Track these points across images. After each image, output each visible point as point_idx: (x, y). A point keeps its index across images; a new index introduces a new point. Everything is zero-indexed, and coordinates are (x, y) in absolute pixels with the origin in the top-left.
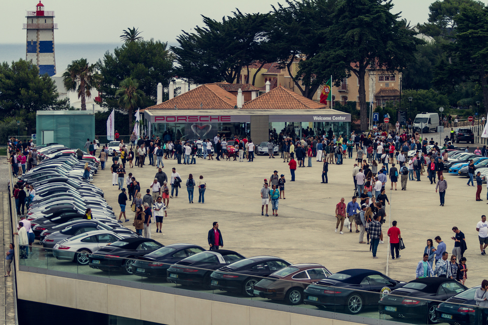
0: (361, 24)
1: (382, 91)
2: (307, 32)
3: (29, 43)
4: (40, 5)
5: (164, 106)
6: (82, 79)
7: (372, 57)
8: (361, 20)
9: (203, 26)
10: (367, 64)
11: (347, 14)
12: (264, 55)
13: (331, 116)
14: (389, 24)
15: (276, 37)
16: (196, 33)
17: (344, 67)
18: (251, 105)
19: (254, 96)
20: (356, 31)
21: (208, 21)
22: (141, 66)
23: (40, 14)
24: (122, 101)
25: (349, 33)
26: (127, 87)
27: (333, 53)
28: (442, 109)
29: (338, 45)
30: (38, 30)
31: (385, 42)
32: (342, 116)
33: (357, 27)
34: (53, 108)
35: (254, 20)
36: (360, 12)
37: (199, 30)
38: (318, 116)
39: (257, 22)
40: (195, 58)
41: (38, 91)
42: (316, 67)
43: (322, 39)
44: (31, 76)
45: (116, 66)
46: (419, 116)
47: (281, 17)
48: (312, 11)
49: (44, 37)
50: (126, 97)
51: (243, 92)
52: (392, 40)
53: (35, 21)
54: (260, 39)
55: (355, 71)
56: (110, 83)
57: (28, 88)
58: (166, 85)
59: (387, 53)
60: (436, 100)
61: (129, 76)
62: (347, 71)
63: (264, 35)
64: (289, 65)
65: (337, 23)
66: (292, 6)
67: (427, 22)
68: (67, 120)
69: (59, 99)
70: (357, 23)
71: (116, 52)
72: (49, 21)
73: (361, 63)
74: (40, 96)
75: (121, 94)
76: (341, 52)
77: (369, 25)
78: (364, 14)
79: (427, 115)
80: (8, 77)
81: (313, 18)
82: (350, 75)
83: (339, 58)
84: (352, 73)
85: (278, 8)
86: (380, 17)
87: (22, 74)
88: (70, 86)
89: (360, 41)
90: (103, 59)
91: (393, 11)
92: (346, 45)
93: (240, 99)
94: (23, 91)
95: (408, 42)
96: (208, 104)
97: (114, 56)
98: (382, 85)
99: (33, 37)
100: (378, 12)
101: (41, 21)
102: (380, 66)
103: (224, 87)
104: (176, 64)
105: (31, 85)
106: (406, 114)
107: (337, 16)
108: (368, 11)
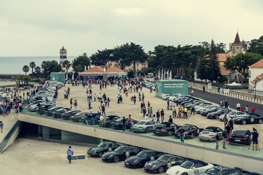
0: (134, 52)
1: (143, 68)
2: (122, 54)
3: (60, 56)
4: (63, 47)
5: (86, 71)
6: (67, 65)
7: (137, 60)
8: (134, 51)
9: (98, 52)
10: (136, 61)
11: (131, 49)
12: (112, 59)
13: (123, 74)
14: (141, 52)
15: (115, 55)
16: (96, 54)
17: (130, 62)
18: (107, 71)
19: (108, 69)
20: (133, 53)
21: (99, 51)
22: (82, 62)
23: (63, 49)
24: (78, 70)
25: (131, 54)
26: (79, 67)
27: (127, 59)
28: (155, 72)
29: (129, 57)
30: (63, 53)
31: (140, 56)
32: (125, 74)
33: (133, 52)
34: (62, 72)
35: (110, 51)
36: (134, 49)
37: (96, 53)
38: (119, 74)
39: (111, 51)
40: (96, 60)
41: (58, 68)
42: (124, 62)
43: (125, 55)
44: (56, 64)
45: (77, 62)
46: (148, 74)
47: (116, 50)
48: (123, 49)
49: (64, 55)
50: (79, 69)
51: (105, 68)
52: (142, 55)
53: (62, 51)
54: (111, 55)
55: (133, 63)
56: (75, 66)
57: (55, 67)
58: (87, 66)
59: (141, 59)
60: (153, 70)
61: (79, 64)
62: (131, 63)
63: (112, 54)
64: (118, 62)
65: (129, 51)
66: (119, 47)
67: (154, 51)
68: (58, 75)
69: (63, 70)
70: (133, 51)
71: (77, 58)
72: (65, 51)
73: (134, 61)
74: (58, 69)
75: (78, 68)
76: (129, 58)
77: (136, 52)
78: (135, 49)
79: (151, 74)
80: (50, 64)
81: (123, 50)
82: (131, 64)
83: (129, 60)
84: (132, 63)
85: (115, 48)
86: (138, 50)
87: (54, 64)
88: (64, 67)
89: (134, 56)
90: (73, 60)
91: (142, 49)
92: (131, 57)
93: (105, 70)
94: (54, 68)
95: (146, 56)
96: (97, 71)
97: (76, 59)
98: (143, 66)
99: (62, 55)
100: (138, 49)
101: (63, 51)
102: (139, 62)
103: (101, 67)
104: (91, 61)
105: (56, 66)
106: (146, 73)
107: (129, 50)
108: (136, 49)
